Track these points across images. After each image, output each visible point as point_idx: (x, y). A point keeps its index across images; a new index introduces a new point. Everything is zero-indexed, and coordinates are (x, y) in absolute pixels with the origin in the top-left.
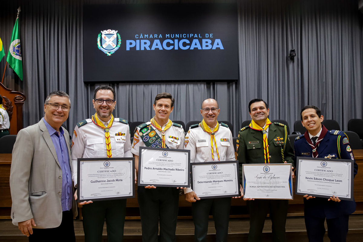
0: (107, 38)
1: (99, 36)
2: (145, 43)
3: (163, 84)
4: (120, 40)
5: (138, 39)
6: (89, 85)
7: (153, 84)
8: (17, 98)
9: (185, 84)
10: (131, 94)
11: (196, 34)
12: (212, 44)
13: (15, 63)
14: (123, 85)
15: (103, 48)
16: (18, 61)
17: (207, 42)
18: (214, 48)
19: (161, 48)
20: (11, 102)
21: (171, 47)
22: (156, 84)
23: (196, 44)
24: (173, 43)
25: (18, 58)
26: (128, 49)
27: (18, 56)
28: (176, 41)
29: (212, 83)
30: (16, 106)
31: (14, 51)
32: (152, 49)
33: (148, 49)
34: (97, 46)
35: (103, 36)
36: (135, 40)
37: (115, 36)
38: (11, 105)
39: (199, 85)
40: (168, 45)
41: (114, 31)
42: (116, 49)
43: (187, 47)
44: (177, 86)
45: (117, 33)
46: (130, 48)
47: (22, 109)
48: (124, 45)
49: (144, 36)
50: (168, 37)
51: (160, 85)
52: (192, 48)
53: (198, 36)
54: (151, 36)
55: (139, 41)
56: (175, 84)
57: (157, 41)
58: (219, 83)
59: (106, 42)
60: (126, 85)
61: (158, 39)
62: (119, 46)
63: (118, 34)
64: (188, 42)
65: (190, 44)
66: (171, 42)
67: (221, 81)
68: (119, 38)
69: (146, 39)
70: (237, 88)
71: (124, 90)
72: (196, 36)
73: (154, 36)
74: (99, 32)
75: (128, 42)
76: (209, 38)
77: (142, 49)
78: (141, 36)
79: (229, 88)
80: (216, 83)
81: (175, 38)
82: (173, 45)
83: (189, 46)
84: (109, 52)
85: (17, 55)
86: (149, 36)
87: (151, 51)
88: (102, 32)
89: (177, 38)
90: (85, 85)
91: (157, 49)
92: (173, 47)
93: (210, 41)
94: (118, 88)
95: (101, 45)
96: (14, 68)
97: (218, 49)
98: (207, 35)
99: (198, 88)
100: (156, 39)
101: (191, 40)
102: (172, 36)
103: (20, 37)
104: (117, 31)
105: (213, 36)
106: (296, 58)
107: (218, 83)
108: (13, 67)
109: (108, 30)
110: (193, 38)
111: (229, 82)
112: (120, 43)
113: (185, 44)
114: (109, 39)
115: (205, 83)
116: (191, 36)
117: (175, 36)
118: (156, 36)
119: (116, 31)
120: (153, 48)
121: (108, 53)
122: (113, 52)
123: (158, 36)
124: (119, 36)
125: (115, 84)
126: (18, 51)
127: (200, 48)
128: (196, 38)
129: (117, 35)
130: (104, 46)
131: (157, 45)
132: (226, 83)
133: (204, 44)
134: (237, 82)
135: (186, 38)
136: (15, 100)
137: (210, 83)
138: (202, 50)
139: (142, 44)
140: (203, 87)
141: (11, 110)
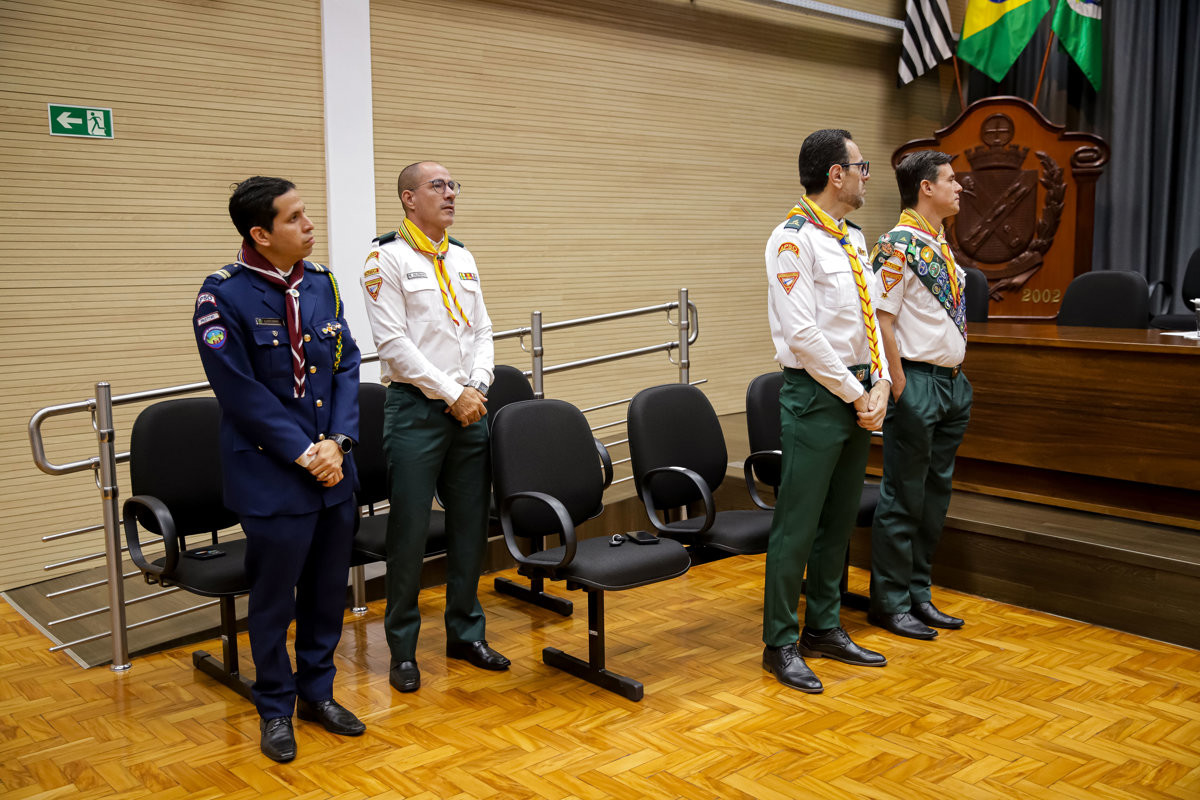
8: (1081, 155)
13: (1077, 31)
16: (1088, 23)
20: (1062, 170)
25: (1090, 11)
27: (1090, 6)
30: (1077, 182)
38: (1059, 182)
47: (1094, 191)
85: (1087, 1)
96: (1076, 49)
108: (1070, 49)
136: (1074, 161)
141: (1059, 197)
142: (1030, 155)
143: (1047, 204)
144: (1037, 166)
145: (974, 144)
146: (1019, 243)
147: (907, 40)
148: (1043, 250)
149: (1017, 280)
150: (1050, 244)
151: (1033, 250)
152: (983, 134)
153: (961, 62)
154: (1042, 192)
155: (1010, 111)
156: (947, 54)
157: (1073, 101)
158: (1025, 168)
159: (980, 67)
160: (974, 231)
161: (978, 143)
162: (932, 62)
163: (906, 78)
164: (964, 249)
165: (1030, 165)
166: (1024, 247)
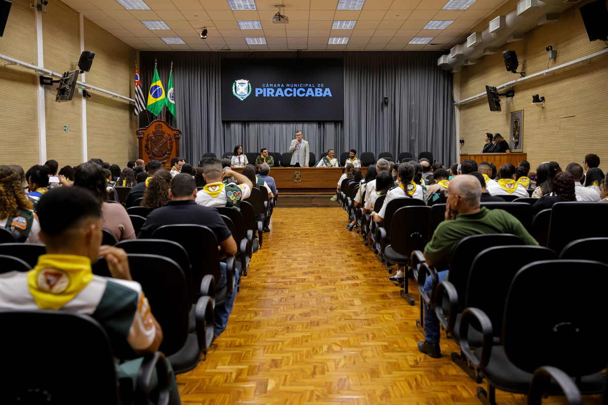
0: (240, 86)
1: (234, 84)
2: (270, 91)
3: (284, 124)
4: (250, 88)
7: (276, 123)
9: (301, 123)
10: (259, 132)
12: (323, 92)
13: (171, 106)
14: (252, 124)
15: (237, 94)
16: (173, 104)
17: (319, 91)
18: (324, 95)
19: (283, 95)
20: (172, 137)
21: (291, 95)
22: (278, 123)
23: (310, 92)
25: (173, 102)
26: (257, 95)
28: (295, 89)
30: (176, 139)
31: (170, 97)
33: (273, 95)
34: (233, 92)
35: (237, 85)
36: (262, 88)
37: (247, 85)
38: (172, 139)
39: (312, 124)
40: (289, 92)
41: (245, 81)
42: (248, 95)
43: (303, 95)
44: (295, 125)
45: (248, 82)
46: (259, 95)
47: (178, 142)
48: (253, 92)
49: (269, 85)
50: (288, 86)
51: (282, 124)
52: (307, 96)
53: (312, 85)
54: (275, 85)
55: (265, 89)
56: (293, 124)
57: (280, 90)
59: (239, 89)
60: (255, 124)
61: (280, 87)
62: (250, 93)
64: (304, 90)
65: (306, 92)
66: (291, 90)
67: (330, 122)
68: (250, 86)
69: (271, 87)
70: (342, 127)
71: (253, 128)
72: (310, 85)
73: (277, 85)
74: (234, 81)
75: (257, 90)
76: (321, 87)
77: (268, 95)
78: (267, 86)
79: (336, 127)
80: (325, 123)
81: (294, 87)
82: (292, 92)
83: (305, 94)
84: (242, 98)
85: (172, 100)
86: (273, 85)
87: (275, 97)
88: (236, 81)
89: (295, 87)
90: (222, 124)
91: (280, 96)
92: (292, 94)
93: (321, 90)
94: (248, 126)
95: (236, 92)
96: (171, 109)
97: (327, 96)
98: (319, 85)
99: (312, 127)
101: (306, 89)
102: (292, 86)
103: (174, 86)
105: (324, 85)
106: (389, 104)
107: (327, 123)
109: (241, 80)
110: (308, 87)
111: (336, 123)
112: (250, 91)
113: (301, 92)
114: (242, 87)
115: (317, 123)
116: (306, 85)
117: (294, 85)
118: (279, 85)
119: (247, 80)
120: (277, 95)
122: (245, 98)
124: (250, 85)
125: (247, 123)
126: (172, 97)
127: (313, 95)
128: (310, 87)
131: (280, 92)
132: (334, 123)
133: (317, 92)
134: (342, 122)
135: (303, 87)
136: (175, 135)
137: (321, 123)
138: (315, 97)
139: (268, 92)
140: (315, 126)
141: (172, 143)
142: (166, 133)
143: (170, 144)
144: (168, 136)
145: (154, 130)
147: (136, 104)
148: (169, 154)
149: (165, 161)
150: (171, 153)
152: (156, 128)
153: (148, 111)
154: (169, 142)
155: (161, 123)
156: (145, 109)
157: (167, 120)
159: (152, 112)
160: (155, 150)
162: (142, 110)
163: (137, 113)
164: (153, 154)
165: (166, 135)
166: (166, 154)
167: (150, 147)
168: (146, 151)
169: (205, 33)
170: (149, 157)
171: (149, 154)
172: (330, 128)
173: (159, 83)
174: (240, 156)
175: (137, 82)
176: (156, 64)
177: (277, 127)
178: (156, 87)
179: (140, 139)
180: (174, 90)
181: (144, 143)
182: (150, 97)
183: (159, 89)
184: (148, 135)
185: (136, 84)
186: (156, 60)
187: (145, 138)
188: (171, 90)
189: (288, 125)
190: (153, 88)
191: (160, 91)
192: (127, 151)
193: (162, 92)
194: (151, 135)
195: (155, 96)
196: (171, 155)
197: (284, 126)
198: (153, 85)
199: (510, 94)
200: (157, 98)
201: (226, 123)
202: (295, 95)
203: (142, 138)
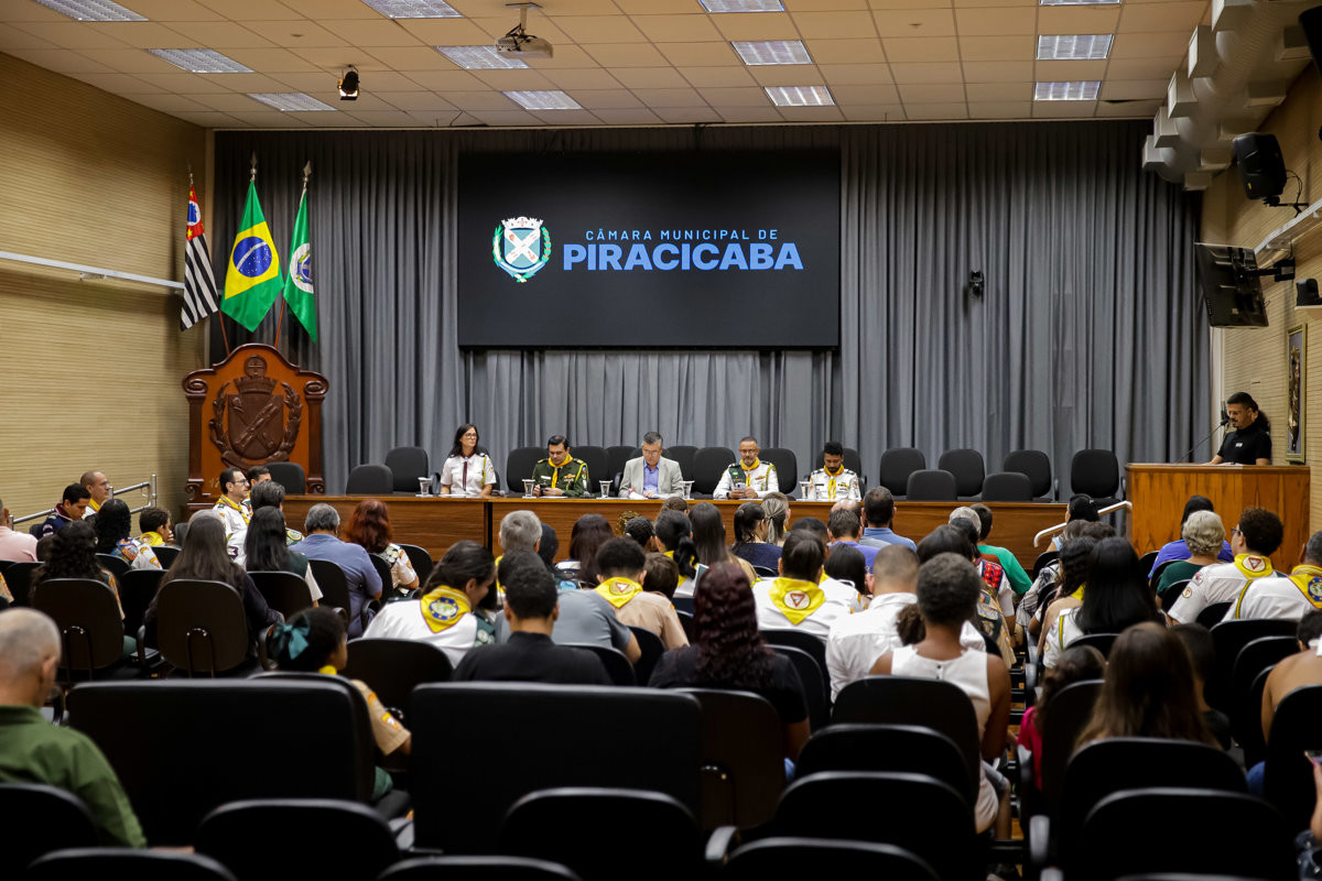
0: (516, 238)
1: (497, 232)
2: (610, 253)
3: (653, 355)
4: (548, 245)
5: (591, 242)
6: (472, 352)
7: (628, 354)
8: (310, 387)
9: (705, 355)
10: (572, 380)
11: (735, 232)
12: (775, 255)
13: (299, 302)
14: (554, 355)
15: (506, 262)
16: (306, 295)
17: (761, 251)
18: (779, 266)
19: (648, 267)
20: (299, 396)
21: (673, 264)
22: (636, 355)
23: (733, 256)
24: (677, 252)
25: (307, 288)
26: (567, 266)
27: (307, 285)
28: (686, 248)
29: (773, 354)
30: (309, 405)
31: (298, 273)
32: (626, 268)
33: (617, 267)
34: (493, 256)
35: (507, 233)
36: (585, 244)
37: (537, 233)
38: (297, 404)
39: (741, 357)
40: (667, 257)
41: (533, 221)
42: (540, 265)
43: (713, 264)
44: (686, 358)
45: (541, 227)
46: (573, 264)
47: (320, 411)
48: (557, 255)
49: (606, 235)
50: (665, 237)
51: (647, 355)
52: (724, 266)
53: (740, 235)
54: (625, 236)
55: (594, 246)
56: (681, 356)
57: (639, 248)
58: (792, 352)
59: (513, 247)
60: (561, 355)
61: (641, 241)
62: (546, 258)
63: (544, 229)
64: (714, 250)
65: (720, 257)
66: (674, 250)
67: (798, 349)
68: (547, 238)
69: (613, 241)
70: (837, 365)
71: (556, 368)
72: (734, 235)
73: (630, 235)
74: (497, 223)
75: (568, 248)
76: (767, 241)
77: (603, 267)
78: (601, 236)
79: (816, 365)
80: (783, 353)
81: (683, 241)
82: (679, 257)
83: (717, 262)
84: (522, 274)
85: (305, 281)
86: (619, 235)
87: (623, 273)
88: (503, 222)
89: (688, 241)
90: (461, 354)
91: (638, 268)
92: (677, 262)
93: (768, 249)
94: (542, 361)
95: (503, 256)
96: (300, 310)
97: (789, 267)
98: (762, 233)
99: (740, 366)
100: (636, 242)
101: (722, 245)
102: (677, 236)
103: (311, 239)
104: (541, 222)
105: (777, 234)
106: (989, 292)
107: (788, 352)
108: (296, 312)
109: (520, 219)
110: (728, 240)
111: (817, 352)
112: (548, 251)
113: (706, 257)
114: (522, 239)
115: (757, 353)
116: (722, 235)
117: (683, 234)
118: (636, 234)
119: (538, 220)
120: (629, 266)
121: (518, 276)
122: (532, 274)
123: (642, 236)
124: (546, 233)
125: (536, 353)
126: (306, 272)
127: (743, 266)
128: (734, 241)
129: (541, 232)
130: (510, 258)
131: (639, 257)
132: (810, 353)
133: (754, 256)
134: (836, 352)
135: (711, 241)
136: (306, 390)
137: (769, 353)
138: (749, 272)
139: (602, 255)
140: (750, 362)
141: (297, 414)
142: (278, 385)
143: (290, 419)
144: (283, 393)
145: (240, 375)
146: (274, 445)
147: (187, 298)
148: (289, 450)
150: (293, 446)
151: (282, 450)
152: (246, 368)
153: (225, 316)
154: (287, 411)
155: (263, 354)
156: (215, 309)
158: (275, 393)
159: (237, 319)
160: (243, 437)
161: (243, 375)
162: (204, 314)
163: (188, 324)
164: (235, 449)
165: (278, 391)
166: (276, 448)
167: (225, 430)
168: (211, 439)
169: (351, 82)
170: (223, 459)
171: (221, 449)
172: (798, 369)
173: (261, 230)
174: (470, 461)
175: (192, 228)
176: (254, 171)
177: (630, 364)
178: (252, 241)
179: (195, 403)
180: (312, 251)
181: (207, 414)
182: (234, 272)
183: (262, 248)
184: (222, 389)
185: (190, 233)
186: (254, 161)
187: (211, 400)
188: (301, 253)
189: (665, 361)
190: (245, 245)
191: (263, 255)
192: (154, 441)
193: (270, 259)
194: (232, 390)
195: (250, 270)
196: (296, 451)
197: (653, 362)
198: (242, 236)
199: (1284, 271)
200: (253, 275)
201: (474, 352)
202: (686, 266)
203: (202, 399)
